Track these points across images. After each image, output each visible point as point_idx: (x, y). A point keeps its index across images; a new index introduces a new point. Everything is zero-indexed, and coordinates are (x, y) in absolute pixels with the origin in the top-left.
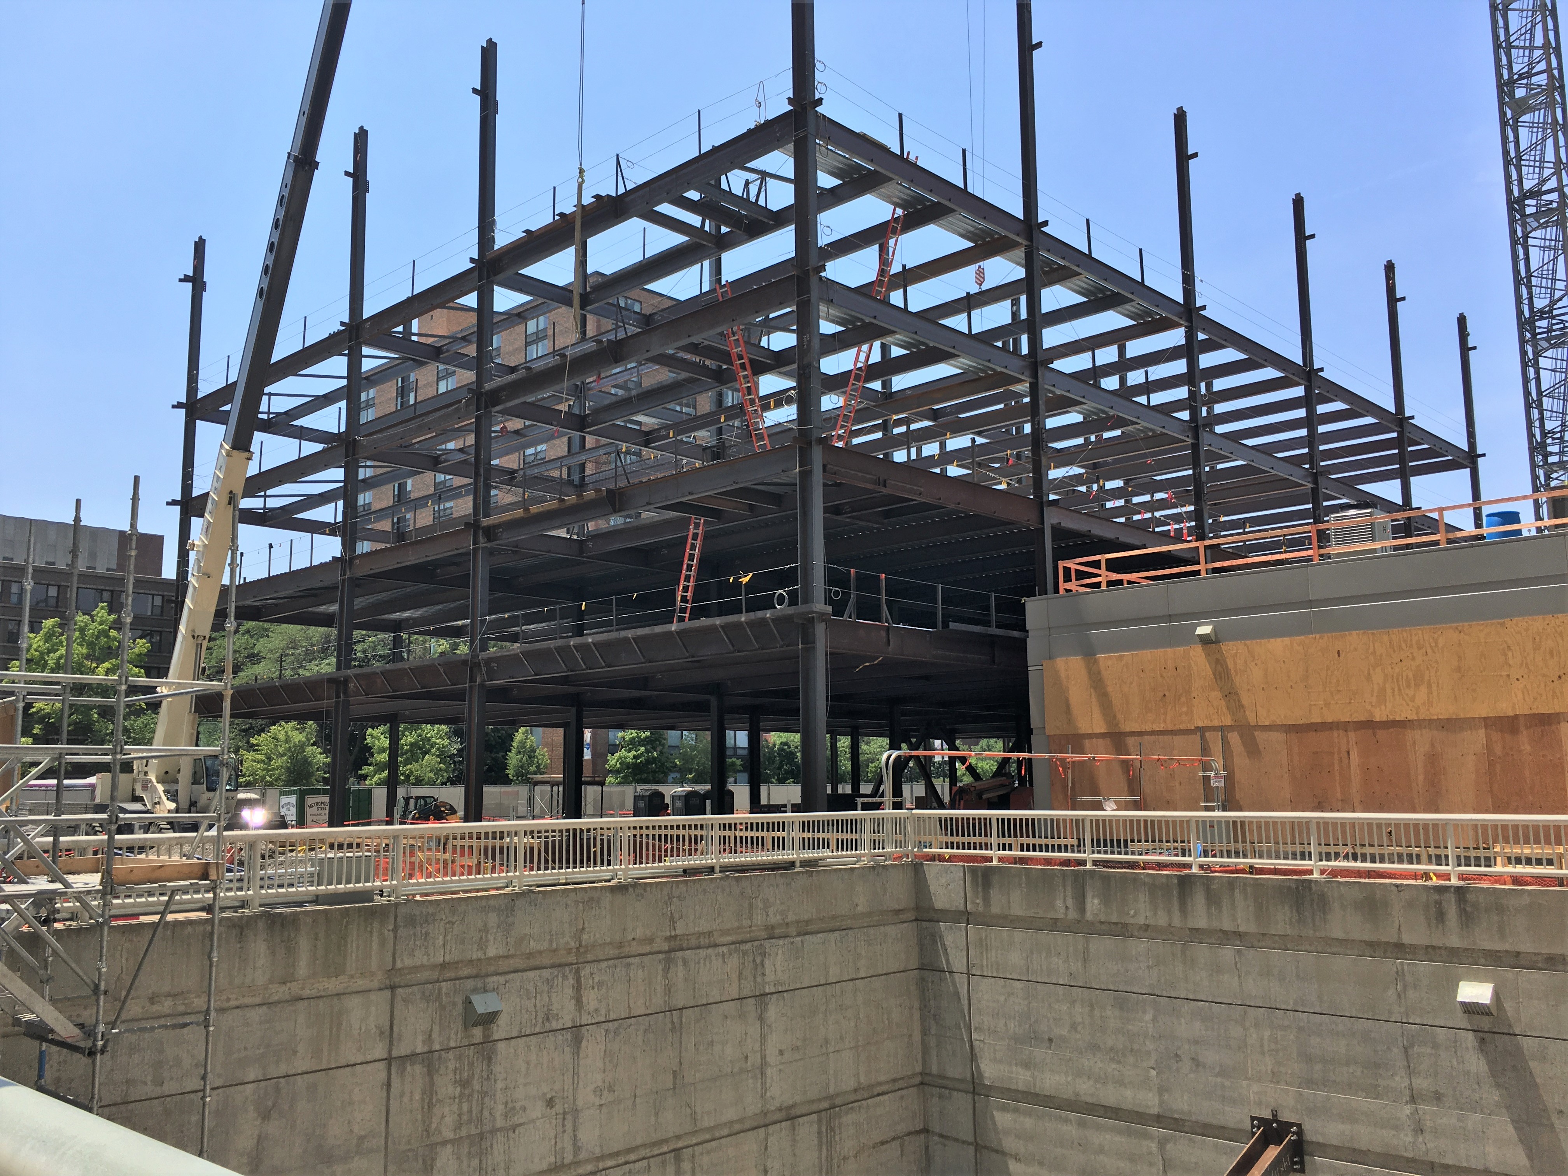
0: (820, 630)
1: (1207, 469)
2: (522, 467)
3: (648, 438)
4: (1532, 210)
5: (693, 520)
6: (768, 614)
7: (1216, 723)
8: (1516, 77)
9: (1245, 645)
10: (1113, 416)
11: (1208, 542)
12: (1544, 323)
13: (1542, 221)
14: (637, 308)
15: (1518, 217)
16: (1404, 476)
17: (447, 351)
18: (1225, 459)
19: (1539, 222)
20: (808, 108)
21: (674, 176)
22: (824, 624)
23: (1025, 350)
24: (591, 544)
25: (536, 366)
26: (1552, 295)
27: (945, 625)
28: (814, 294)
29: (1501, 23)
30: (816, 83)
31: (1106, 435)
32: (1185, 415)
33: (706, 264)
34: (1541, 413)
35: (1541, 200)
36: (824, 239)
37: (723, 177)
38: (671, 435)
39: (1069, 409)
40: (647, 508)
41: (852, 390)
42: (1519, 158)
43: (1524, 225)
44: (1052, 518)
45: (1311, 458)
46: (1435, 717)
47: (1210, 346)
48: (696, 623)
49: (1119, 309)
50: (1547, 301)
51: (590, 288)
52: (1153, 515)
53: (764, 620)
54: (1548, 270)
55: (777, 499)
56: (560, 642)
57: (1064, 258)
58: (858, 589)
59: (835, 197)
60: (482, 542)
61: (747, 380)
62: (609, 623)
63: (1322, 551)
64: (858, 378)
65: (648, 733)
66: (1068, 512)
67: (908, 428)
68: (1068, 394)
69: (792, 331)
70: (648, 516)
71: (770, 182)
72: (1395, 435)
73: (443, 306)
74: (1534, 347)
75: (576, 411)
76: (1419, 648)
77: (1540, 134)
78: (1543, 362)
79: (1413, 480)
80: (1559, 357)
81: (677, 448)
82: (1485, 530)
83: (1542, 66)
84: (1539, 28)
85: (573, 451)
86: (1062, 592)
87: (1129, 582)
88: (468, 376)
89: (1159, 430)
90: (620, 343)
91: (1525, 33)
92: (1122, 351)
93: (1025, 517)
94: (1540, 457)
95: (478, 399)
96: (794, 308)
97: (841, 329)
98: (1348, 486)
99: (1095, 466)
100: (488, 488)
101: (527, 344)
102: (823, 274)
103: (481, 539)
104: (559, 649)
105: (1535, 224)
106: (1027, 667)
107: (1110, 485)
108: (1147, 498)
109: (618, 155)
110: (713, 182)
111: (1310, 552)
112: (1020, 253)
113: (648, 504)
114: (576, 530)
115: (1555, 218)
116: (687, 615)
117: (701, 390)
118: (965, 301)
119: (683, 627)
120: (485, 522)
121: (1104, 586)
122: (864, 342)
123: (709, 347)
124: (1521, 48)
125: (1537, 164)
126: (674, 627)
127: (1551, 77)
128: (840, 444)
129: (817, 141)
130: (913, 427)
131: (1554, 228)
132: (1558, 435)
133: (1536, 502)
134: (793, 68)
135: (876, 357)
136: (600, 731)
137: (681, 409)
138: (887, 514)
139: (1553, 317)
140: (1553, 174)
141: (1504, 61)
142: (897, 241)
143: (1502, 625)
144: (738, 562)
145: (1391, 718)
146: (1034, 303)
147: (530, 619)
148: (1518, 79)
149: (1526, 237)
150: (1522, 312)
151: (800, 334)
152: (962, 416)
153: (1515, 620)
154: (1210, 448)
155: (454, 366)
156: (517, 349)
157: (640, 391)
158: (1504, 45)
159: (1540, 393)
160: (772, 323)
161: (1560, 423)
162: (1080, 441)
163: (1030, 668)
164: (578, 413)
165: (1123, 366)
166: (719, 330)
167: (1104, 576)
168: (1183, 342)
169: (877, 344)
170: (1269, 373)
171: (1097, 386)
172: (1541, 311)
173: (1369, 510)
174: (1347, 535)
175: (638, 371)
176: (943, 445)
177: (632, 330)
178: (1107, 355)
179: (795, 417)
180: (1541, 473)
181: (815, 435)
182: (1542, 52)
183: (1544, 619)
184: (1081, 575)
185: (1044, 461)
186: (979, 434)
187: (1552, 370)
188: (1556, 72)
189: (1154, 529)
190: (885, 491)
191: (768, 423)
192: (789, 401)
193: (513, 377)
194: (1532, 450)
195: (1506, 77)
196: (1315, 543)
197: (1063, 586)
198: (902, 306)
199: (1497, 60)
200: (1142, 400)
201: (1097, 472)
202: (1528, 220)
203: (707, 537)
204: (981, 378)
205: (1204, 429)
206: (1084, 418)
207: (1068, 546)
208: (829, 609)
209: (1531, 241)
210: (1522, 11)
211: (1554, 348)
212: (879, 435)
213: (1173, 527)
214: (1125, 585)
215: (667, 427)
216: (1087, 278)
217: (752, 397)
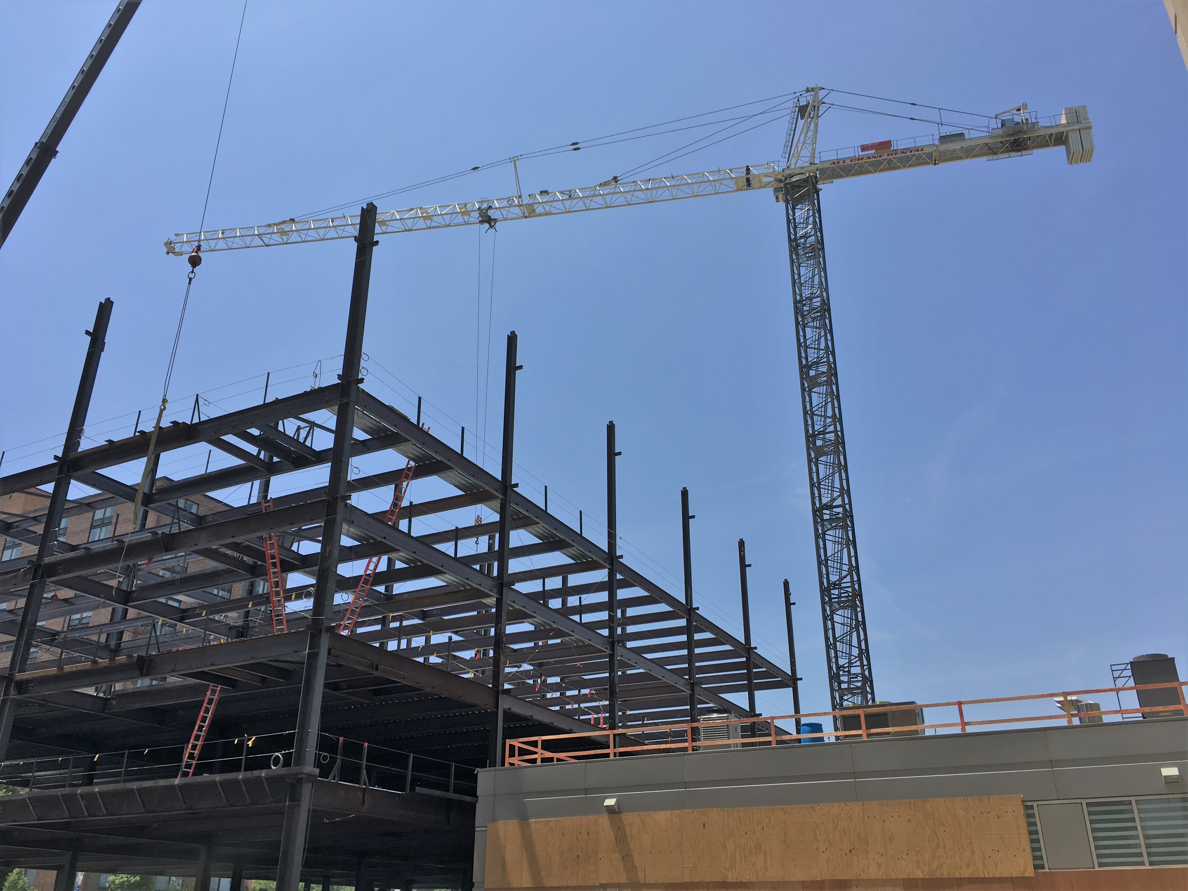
0: (306, 790)
1: (620, 673)
2: (65, 629)
3: (183, 615)
4: (826, 517)
5: (210, 688)
6: (263, 773)
7: (615, 881)
8: (816, 433)
9: (639, 815)
10: (555, 628)
11: (616, 732)
12: (836, 592)
13: (833, 525)
14: (194, 511)
15: (819, 520)
16: (751, 689)
17: (17, 527)
18: (632, 667)
19: (831, 526)
20: (352, 384)
21: (241, 416)
22: (311, 784)
23: (495, 574)
24: (114, 702)
25: (95, 547)
26: (840, 574)
27: (412, 789)
28: (340, 515)
29: (807, 399)
30: (361, 368)
31: (550, 642)
32: (605, 632)
33: (257, 483)
34: (836, 653)
35: (832, 511)
36: (352, 475)
37: (281, 422)
38: (204, 614)
39: (524, 620)
40: (172, 674)
41: (361, 591)
42: (819, 483)
43: (823, 526)
44: (505, 703)
45: (690, 671)
46: (769, 880)
47: (625, 584)
48: (199, 779)
49: (564, 551)
50: (837, 578)
51: (156, 490)
52: (579, 706)
53: (259, 778)
54: (838, 557)
55: (286, 674)
56: (67, 790)
57: (527, 511)
58: (344, 754)
59: (364, 447)
60: (13, 694)
61: (276, 575)
62: (117, 774)
63: (695, 744)
64: (366, 582)
65: (138, 878)
66: (516, 700)
67: (401, 624)
68: (523, 609)
69: (318, 541)
70: (173, 680)
71: (317, 430)
72: (744, 659)
73: (21, 490)
74: (831, 607)
75: (124, 587)
76: (758, 824)
77: (831, 470)
78: (836, 618)
79: (756, 693)
80: (846, 616)
81: (209, 626)
82: (802, 736)
83: (831, 428)
84: (829, 405)
85: (115, 620)
86: (507, 765)
87: (559, 760)
88: (32, 550)
89: (587, 642)
90: (173, 536)
91: (822, 407)
92: (565, 581)
93: (484, 701)
94: (836, 683)
95: (36, 570)
96: (323, 524)
97: (357, 543)
98: (714, 693)
99: (540, 665)
100: (29, 646)
101: (92, 527)
102: (348, 502)
103: (12, 691)
104: (66, 797)
105: (829, 527)
106: (474, 828)
107: (551, 680)
108: (575, 692)
109: (197, 395)
110: (272, 424)
111: (686, 745)
112: (497, 504)
113: (173, 671)
114: (103, 689)
115: (841, 524)
116: (191, 771)
117: (235, 580)
118: (455, 533)
119: (184, 782)
120: (19, 676)
121: (539, 762)
122: (374, 555)
123: (248, 547)
124: (819, 416)
125: (830, 488)
126: (177, 781)
127: (837, 435)
128: (345, 633)
129: (356, 407)
130: (405, 623)
131: (841, 530)
132: (847, 669)
133: (835, 717)
134: (345, 355)
135: (383, 567)
136: (93, 875)
137: (218, 593)
138: (376, 693)
139: (842, 588)
140: (839, 496)
141: (810, 422)
142: (408, 484)
143: (813, 808)
144: (245, 726)
145: (739, 880)
146: (504, 540)
147: (42, 767)
148: (818, 434)
149: (824, 534)
150: (823, 583)
151: (324, 544)
152: (445, 618)
153: (821, 805)
154: (622, 658)
155: (21, 540)
156: (82, 531)
157: (184, 575)
158: (809, 412)
159: (835, 638)
160: (303, 533)
161: (847, 661)
162: (531, 644)
163: (477, 829)
164: (125, 589)
165: (565, 592)
166: (259, 534)
167: (540, 753)
168: (606, 579)
169: (384, 559)
170: (663, 608)
171: (546, 605)
172: (834, 583)
173: (726, 715)
174: (713, 732)
175: (185, 559)
176: (428, 640)
177: (186, 526)
178: (554, 583)
179: (311, 608)
180: (837, 695)
181: (326, 624)
182: (831, 420)
183: (839, 805)
184: (523, 752)
185: (502, 658)
186: (456, 633)
187: (841, 624)
188: (839, 433)
189: (579, 717)
190: (376, 673)
191: (288, 611)
192: (308, 595)
193: (73, 554)
194: (831, 678)
195: (811, 432)
196: (689, 738)
197: (508, 760)
198: (407, 532)
199: (806, 421)
200: (576, 618)
201: (542, 670)
202: (825, 523)
203: (220, 702)
204: (460, 591)
205: (618, 644)
206: (535, 628)
207: (515, 727)
208: (317, 771)
209: (827, 537)
210: (820, 393)
211: (842, 609)
212: (378, 627)
213: (592, 716)
214: (555, 762)
215: (202, 607)
216: (541, 527)
217: (278, 589)
